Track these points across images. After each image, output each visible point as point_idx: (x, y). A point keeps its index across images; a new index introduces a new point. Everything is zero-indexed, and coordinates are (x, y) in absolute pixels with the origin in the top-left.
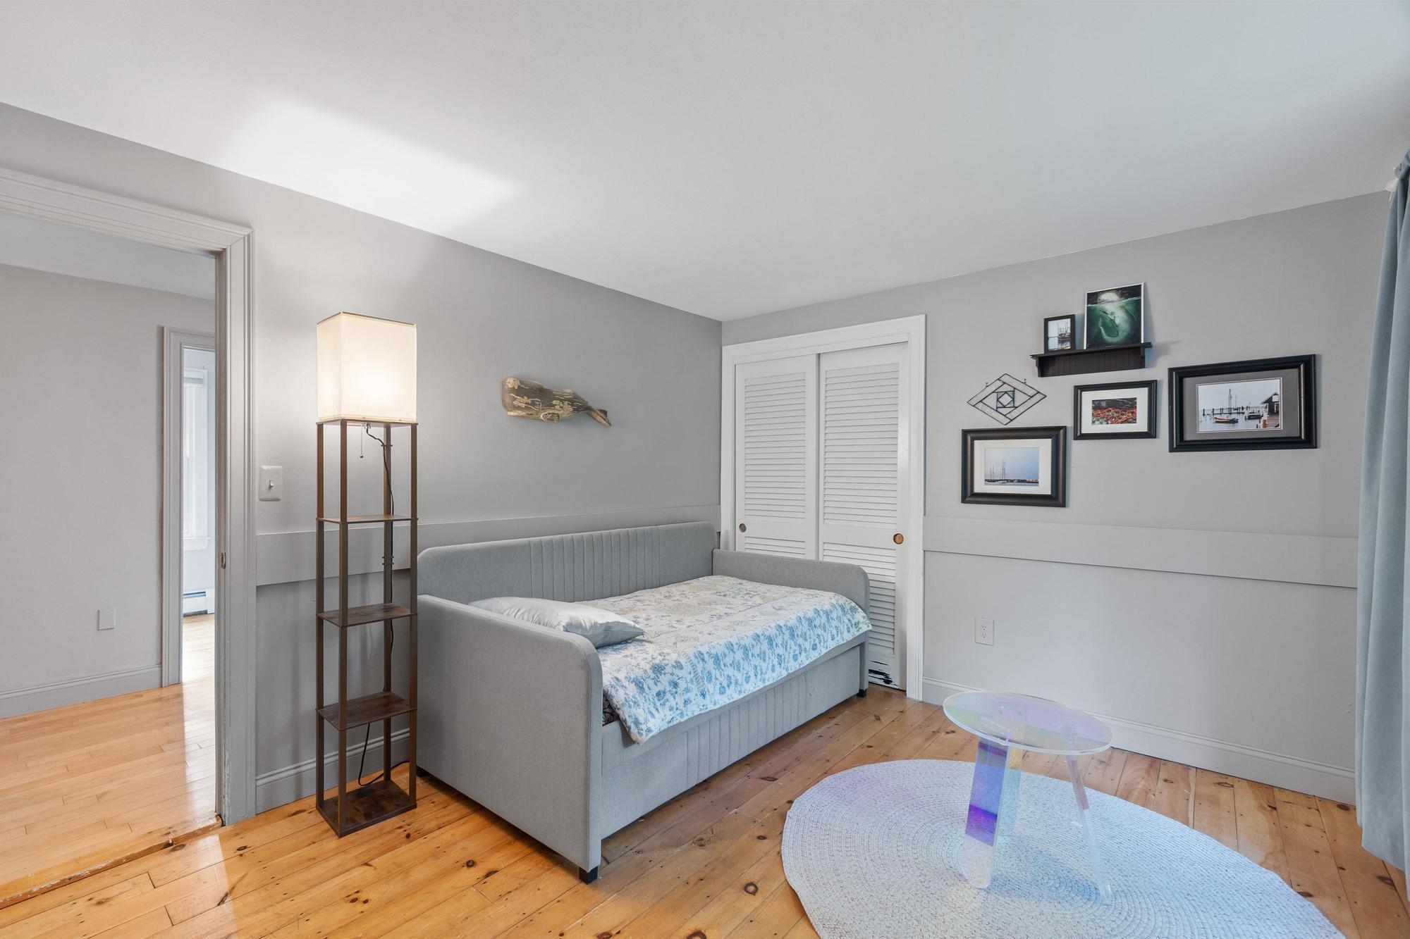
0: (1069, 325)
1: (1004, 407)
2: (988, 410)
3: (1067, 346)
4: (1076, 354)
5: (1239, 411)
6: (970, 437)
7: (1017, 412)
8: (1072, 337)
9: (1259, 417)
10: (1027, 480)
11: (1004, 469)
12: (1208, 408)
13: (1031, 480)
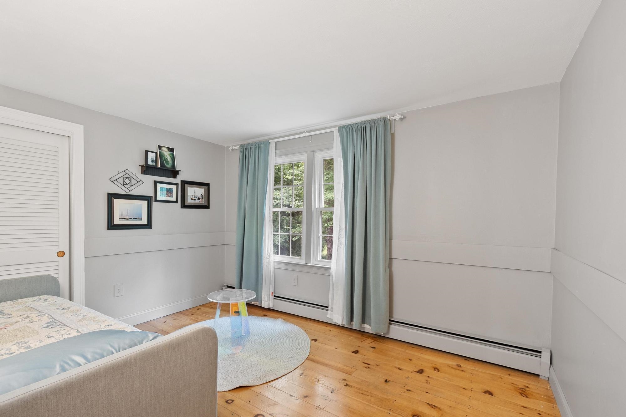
0: (155, 156)
1: (127, 184)
2: (119, 185)
3: (154, 164)
4: (156, 168)
5: (196, 196)
6: (111, 197)
7: (132, 187)
8: (156, 161)
9: (200, 199)
10: (137, 218)
11: (128, 213)
12: (190, 195)
13: (139, 218)
